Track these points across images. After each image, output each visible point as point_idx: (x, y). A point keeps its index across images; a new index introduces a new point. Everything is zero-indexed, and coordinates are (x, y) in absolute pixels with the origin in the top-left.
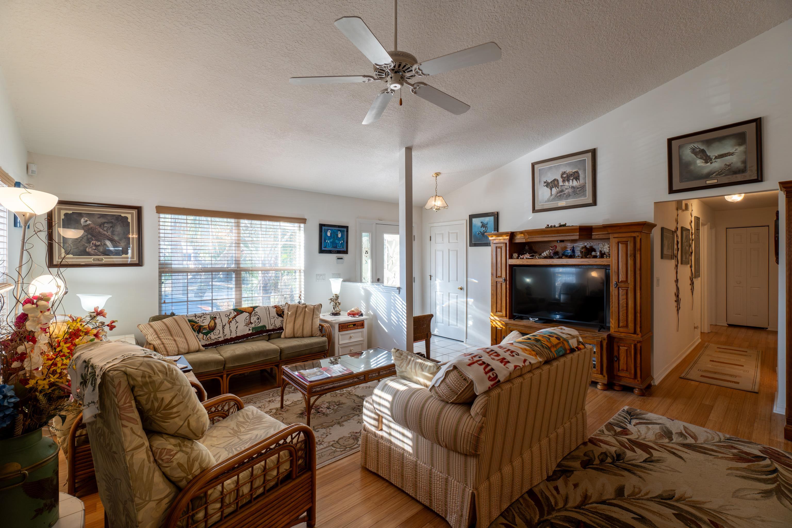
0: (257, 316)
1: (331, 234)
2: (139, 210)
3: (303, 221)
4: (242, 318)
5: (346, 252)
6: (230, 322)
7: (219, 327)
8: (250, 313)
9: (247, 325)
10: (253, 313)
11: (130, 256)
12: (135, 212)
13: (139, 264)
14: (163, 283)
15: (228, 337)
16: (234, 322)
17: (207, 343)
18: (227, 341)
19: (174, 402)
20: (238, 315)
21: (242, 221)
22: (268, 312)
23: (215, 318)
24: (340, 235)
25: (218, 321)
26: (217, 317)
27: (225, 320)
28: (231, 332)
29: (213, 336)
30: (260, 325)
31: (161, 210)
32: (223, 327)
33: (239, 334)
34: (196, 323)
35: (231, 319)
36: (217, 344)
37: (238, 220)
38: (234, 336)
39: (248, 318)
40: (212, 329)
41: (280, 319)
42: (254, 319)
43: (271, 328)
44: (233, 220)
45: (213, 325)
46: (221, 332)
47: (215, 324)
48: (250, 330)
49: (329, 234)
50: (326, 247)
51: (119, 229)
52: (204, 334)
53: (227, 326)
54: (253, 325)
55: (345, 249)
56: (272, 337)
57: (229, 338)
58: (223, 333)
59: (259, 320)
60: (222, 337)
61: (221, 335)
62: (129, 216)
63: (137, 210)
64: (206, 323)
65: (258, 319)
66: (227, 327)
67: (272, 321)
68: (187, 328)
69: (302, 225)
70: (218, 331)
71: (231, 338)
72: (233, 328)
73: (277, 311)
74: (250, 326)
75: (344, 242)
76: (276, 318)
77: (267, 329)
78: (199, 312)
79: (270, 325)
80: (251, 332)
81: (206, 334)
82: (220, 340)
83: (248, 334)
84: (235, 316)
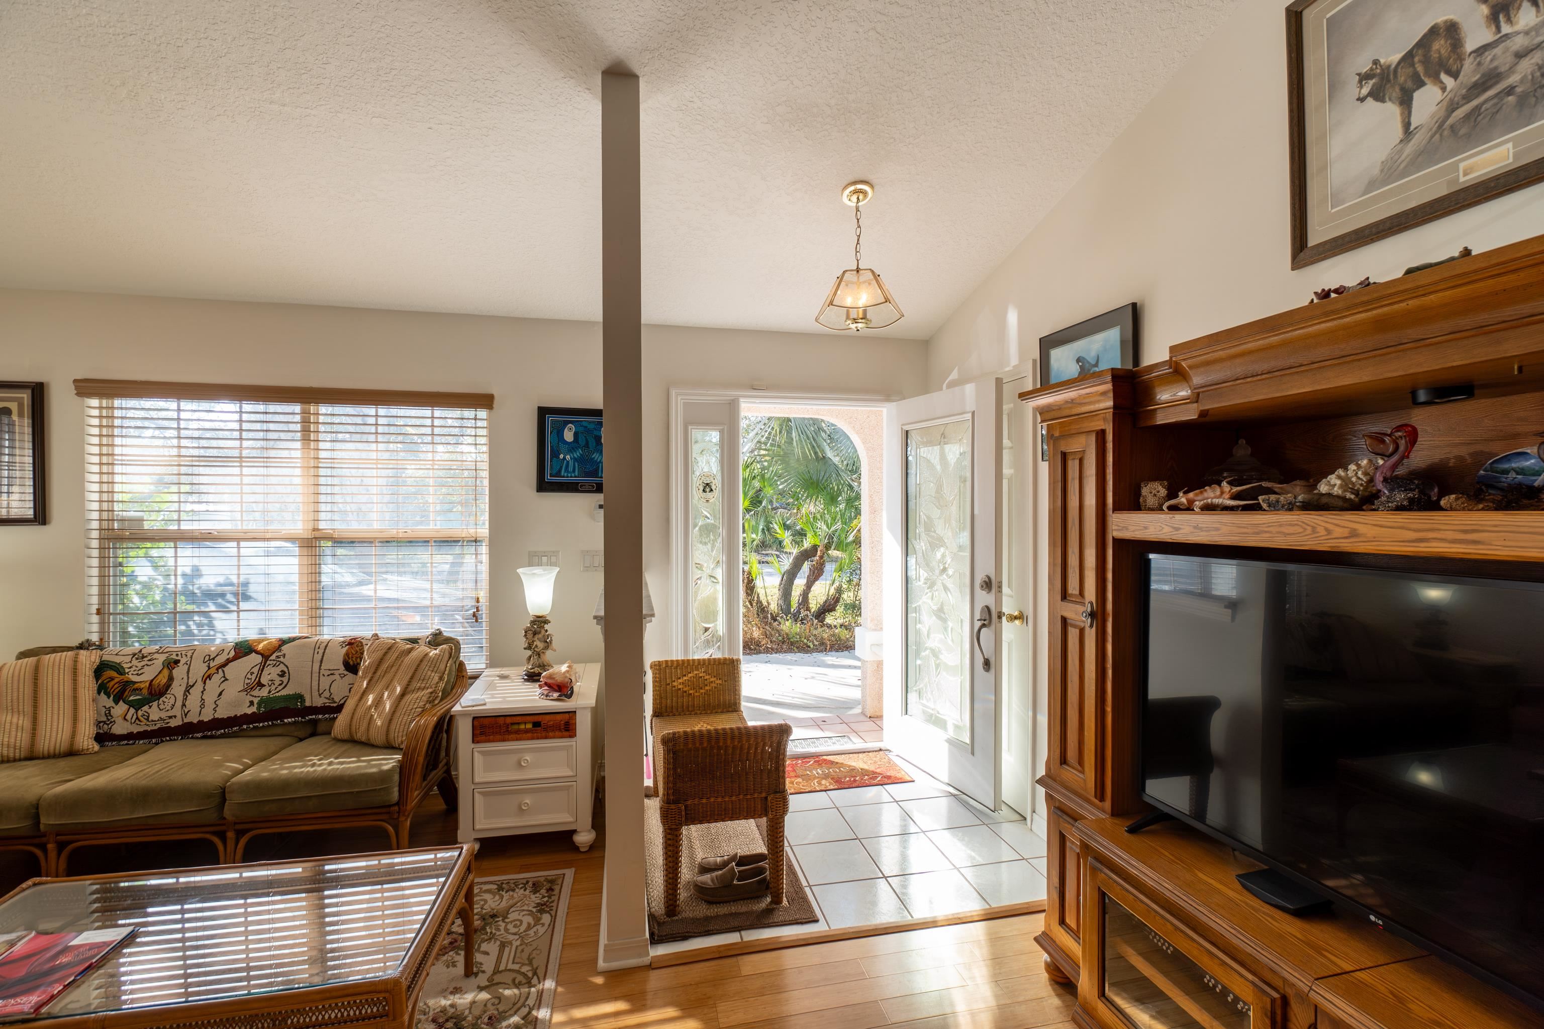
0: (282, 667)
1: (576, 435)
3: (484, 401)
4: (244, 667)
6: (208, 677)
7: (177, 689)
9: (249, 689)
10: (273, 657)
12: (25, 396)
13: (43, 519)
15: (193, 718)
16: (217, 678)
17: (135, 729)
18: (189, 731)
20: (235, 658)
21: (323, 409)
22: (318, 657)
23: (176, 663)
25: (179, 672)
26: (183, 661)
27: (199, 669)
28: (202, 706)
29: (155, 713)
30: (284, 693)
32: (188, 689)
33: (222, 714)
34: (120, 672)
36: (159, 736)
37: (307, 406)
38: (207, 716)
39: (256, 670)
40: (157, 692)
41: (350, 676)
42: (271, 674)
43: (319, 702)
45: (164, 681)
46: (179, 703)
47: (171, 679)
48: (252, 703)
49: (569, 436)
50: (558, 474)
52: (131, 704)
53: (199, 686)
54: (264, 692)
57: (195, 721)
58: (184, 705)
59: (285, 679)
60: (179, 716)
61: (177, 711)
63: (29, 391)
64: (144, 676)
65: (282, 674)
66: (196, 692)
67: (325, 682)
69: (483, 414)
70: (172, 701)
71: (200, 722)
72: (210, 698)
73: (347, 654)
74: (256, 692)
76: (337, 677)
77: (308, 704)
79: (315, 694)
80: (254, 709)
81: (137, 705)
82: (173, 723)
83: (245, 714)
84: (228, 661)
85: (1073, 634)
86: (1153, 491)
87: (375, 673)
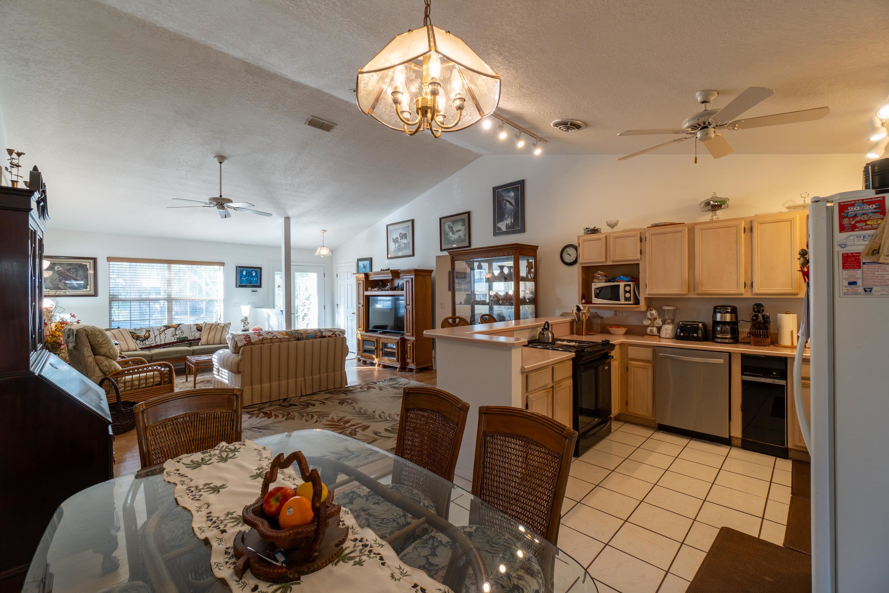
0: (181, 330)
1: (246, 273)
2: (95, 260)
3: (222, 264)
4: (170, 331)
5: (260, 286)
6: (160, 334)
7: (152, 337)
8: (176, 329)
9: (173, 336)
10: (178, 328)
11: (90, 289)
12: (92, 261)
13: (95, 295)
14: (112, 308)
15: (159, 343)
16: (163, 334)
17: (143, 347)
18: (157, 346)
19: (104, 342)
20: (166, 329)
21: (173, 265)
22: (190, 328)
23: (150, 331)
24: (254, 274)
25: (151, 333)
26: (151, 330)
27: (157, 333)
28: (161, 340)
29: (148, 343)
30: (182, 336)
31: (110, 259)
32: (155, 337)
33: (167, 342)
34: (135, 333)
35: (161, 332)
36: (150, 348)
37: (170, 265)
38: (163, 343)
39: (174, 331)
40: (147, 338)
41: (199, 332)
42: (178, 332)
43: (192, 338)
44: (166, 265)
45: (148, 335)
46: (154, 340)
47: (149, 335)
48: (175, 339)
49: (244, 273)
50: (242, 283)
51: (81, 273)
52: (141, 341)
53: (158, 336)
54: (178, 336)
55: (259, 284)
56: (192, 344)
57: (159, 344)
58: (155, 340)
60: (154, 343)
61: (153, 342)
62: (88, 264)
63: (93, 260)
64: (143, 334)
65: (182, 332)
66: (158, 337)
67: (193, 334)
68: (129, 337)
69: (222, 267)
70: (151, 340)
71: (161, 344)
72: (163, 338)
73: (197, 327)
74: (175, 336)
75: (258, 279)
76: (195, 332)
77: (189, 339)
78: (138, 327)
79: (191, 336)
80: (175, 341)
81: (143, 341)
82: (153, 345)
83: (174, 342)
84: (164, 330)
85: (360, 309)
86: (369, 289)
87: (210, 329)
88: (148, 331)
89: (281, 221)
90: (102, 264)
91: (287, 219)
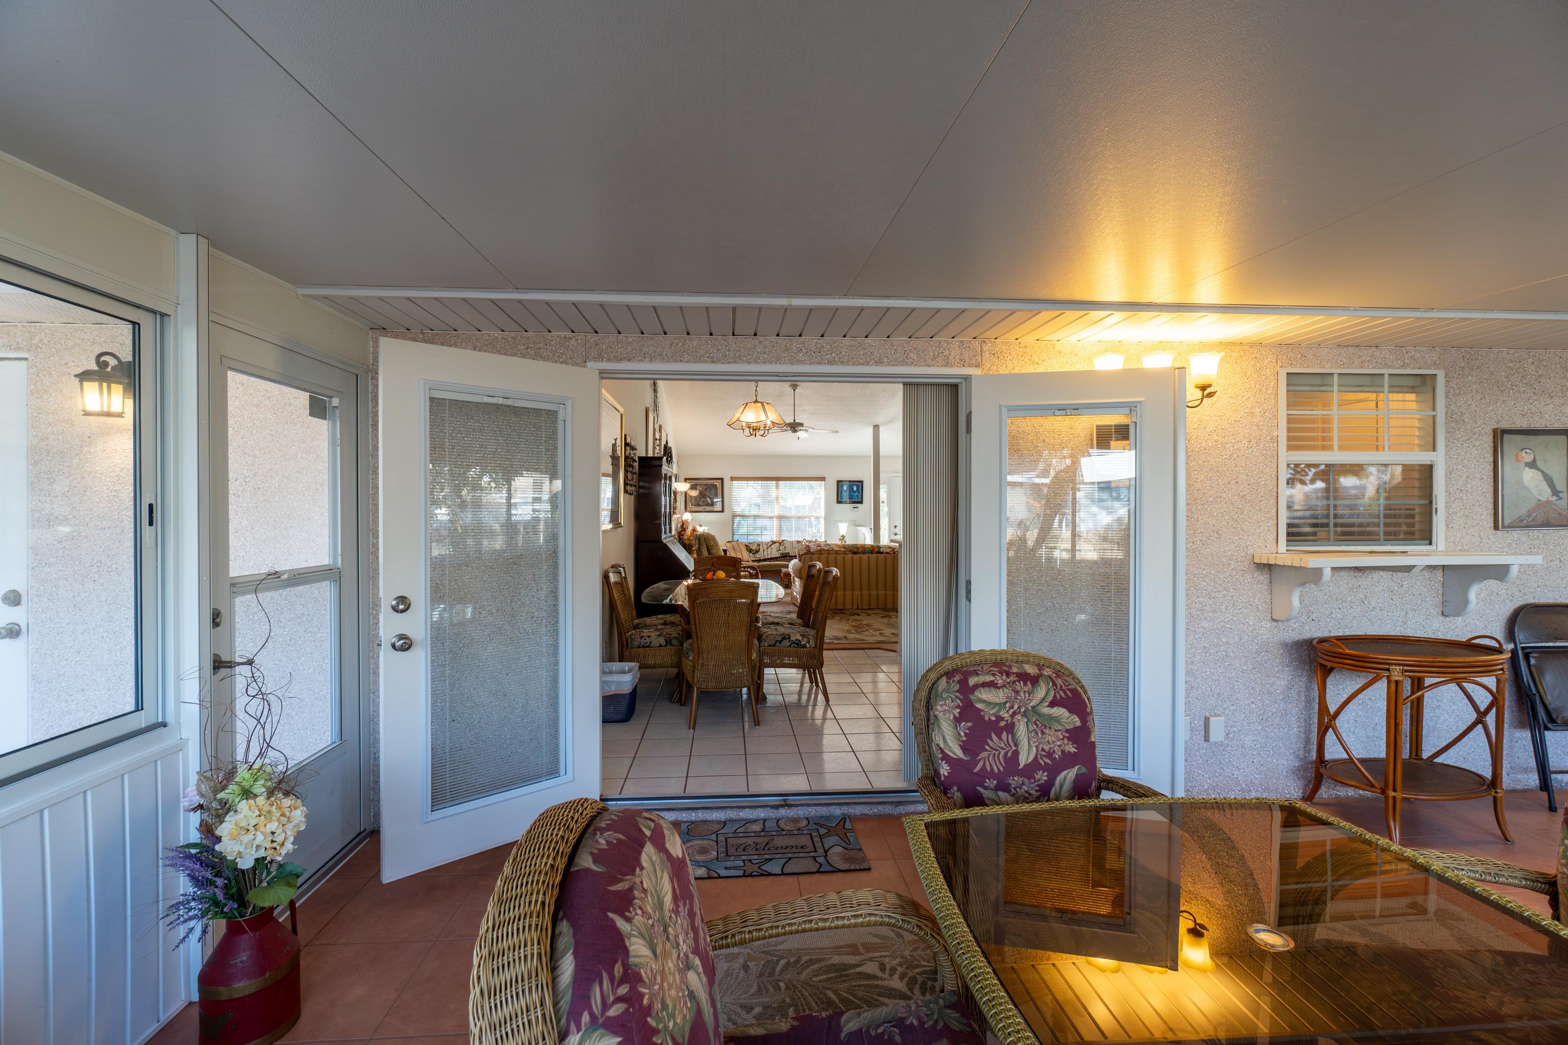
0: (785, 546)
1: (847, 488)
2: (722, 479)
3: (823, 479)
4: (775, 546)
5: (861, 502)
7: (761, 550)
8: (780, 544)
9: (778, 551)
10: (782, 544)
11: (718, 507)
12: (720, 481)
13: (722, 511)
14: (734, 523)
15: (766, 557)
16: (770, 548)
17: (754, 559)
18: (765, 560)
20: (773, 544)
21: (780, 482)
22: (792, 544)
24: (855, 489)
25: (761, 547)
27: (765, 547)
28: (768, 555)
29: (758, 556)
30: (785, 552)
31: (732, 479)
33: (773, 556)
35: (769, 546)
36: (759, 561)
37: (778, 482)
39: (778, 546)
40: (757, 551)
42: (782, 548)
44: (774, 482)
45: (758, 549)
46: (762, 554)
49: (845, 488)
50: (842, 499)
51: (713, 492)
54: (781, 552)
55: (860, 500)
58: (764, 554)
60: (763, 556)
62: (718, 484)
64: (754, 547)
66: (766, 551)
68: (744, 549)
69: (823, 482)
72: (769, 553)
75: (859, 494)
78: (751, 541)
81: (754, 554)
82: (762, 558)
84: (771, 545)
88: (759, 545)
89: (870, 430)
90: (727, 482)
91: (876, 427)
